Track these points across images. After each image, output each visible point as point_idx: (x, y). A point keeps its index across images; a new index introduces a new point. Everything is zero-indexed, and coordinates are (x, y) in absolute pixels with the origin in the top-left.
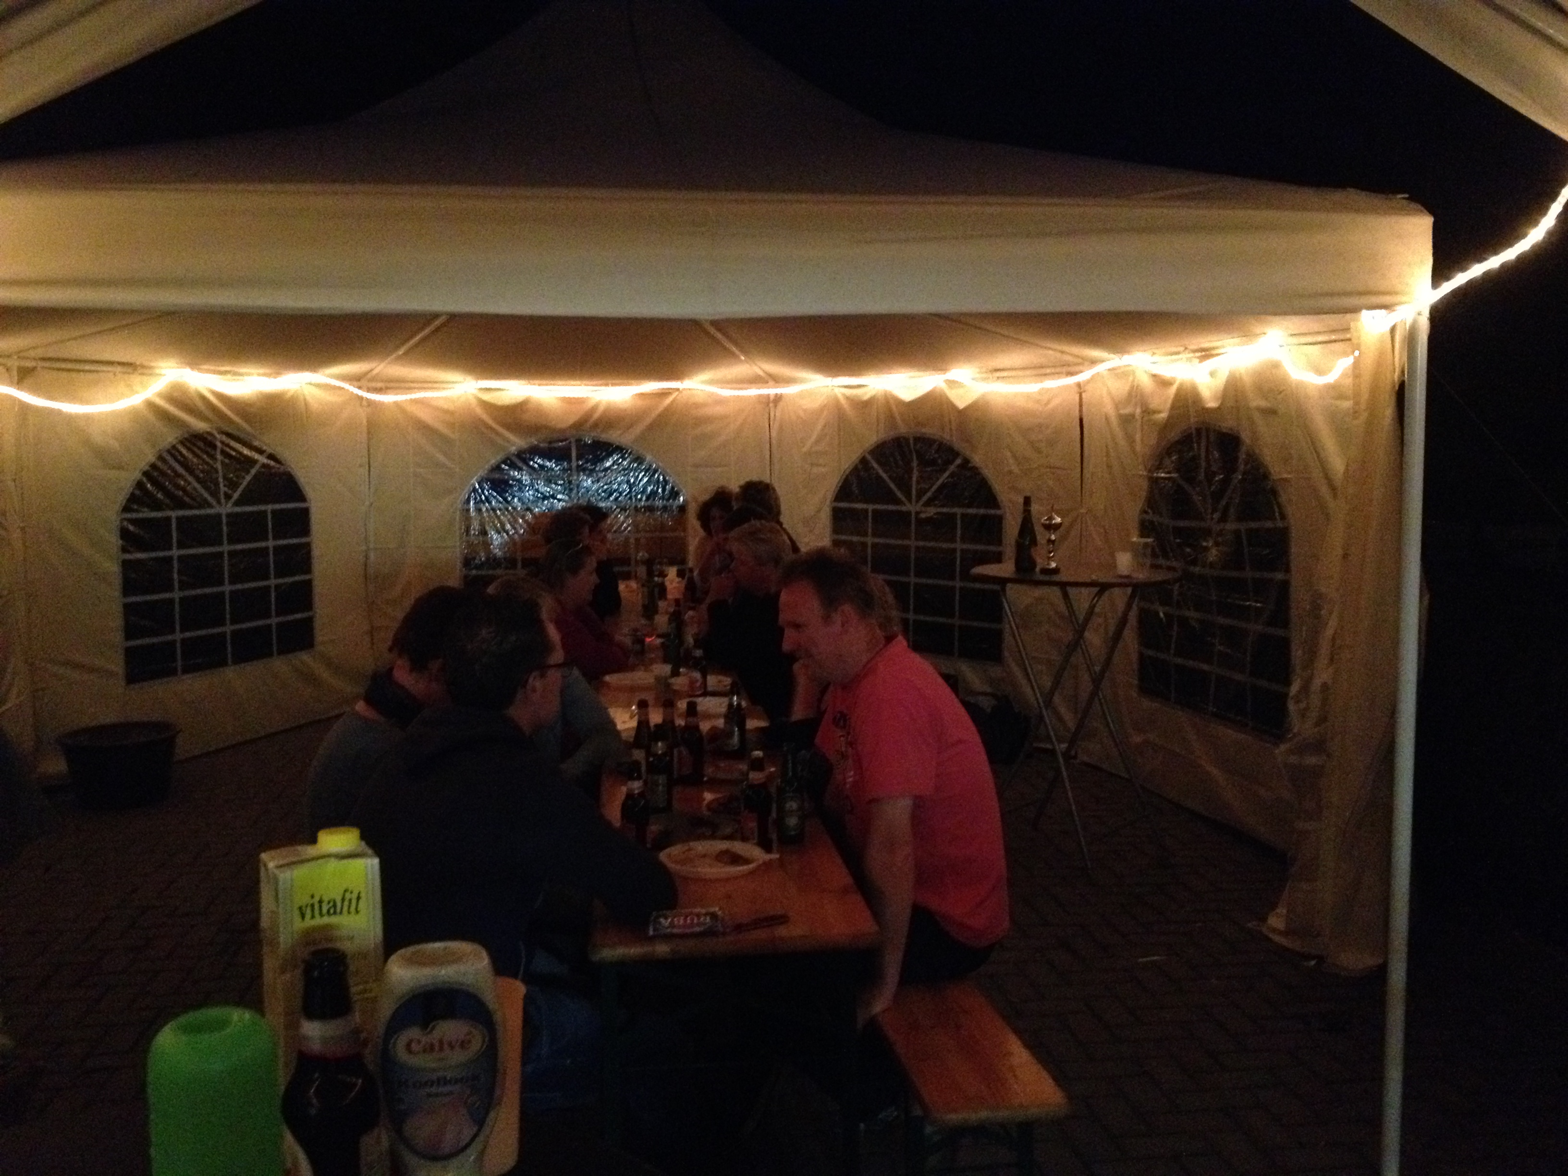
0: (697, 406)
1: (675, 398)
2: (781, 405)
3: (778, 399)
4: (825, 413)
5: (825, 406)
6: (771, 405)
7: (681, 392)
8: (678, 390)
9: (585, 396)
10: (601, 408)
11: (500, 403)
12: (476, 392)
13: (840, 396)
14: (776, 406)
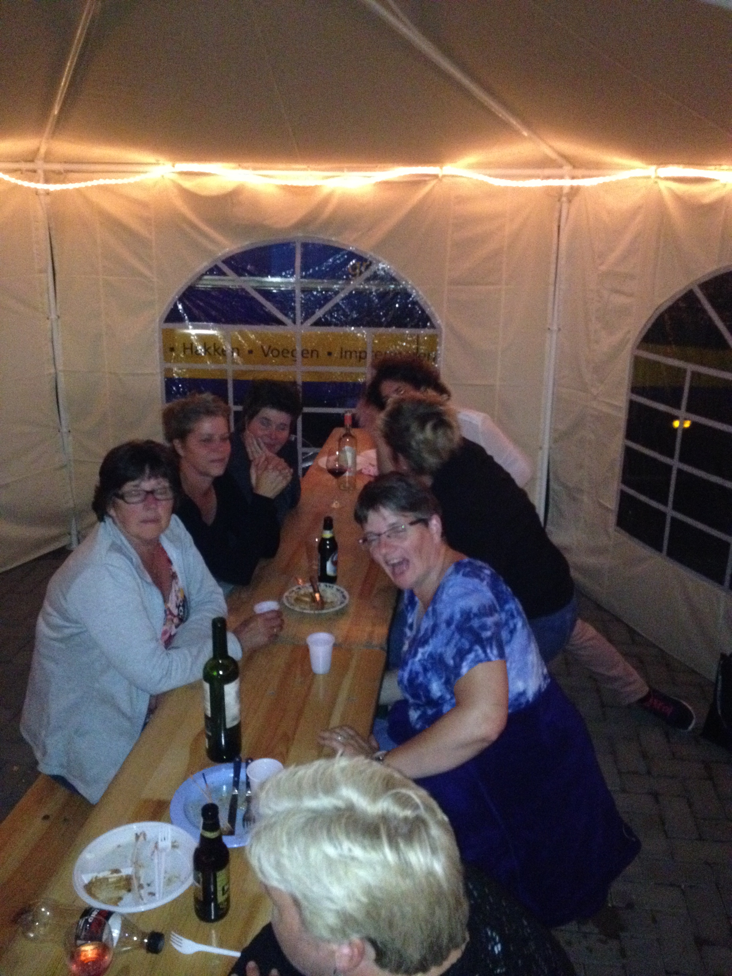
0: (461, 200)
1: (431, 190)
2: (577, 201)
3: (574, 191)
4: (639, 218)
5: (640, 207)
6: (564, 199)
7: (440, 180)
8: (436, 176)
9: (313, 184)
10: (334, 201)
11: (205, 193)
12: (175, 177)
13: (665, 193)
14: (570, 201)
